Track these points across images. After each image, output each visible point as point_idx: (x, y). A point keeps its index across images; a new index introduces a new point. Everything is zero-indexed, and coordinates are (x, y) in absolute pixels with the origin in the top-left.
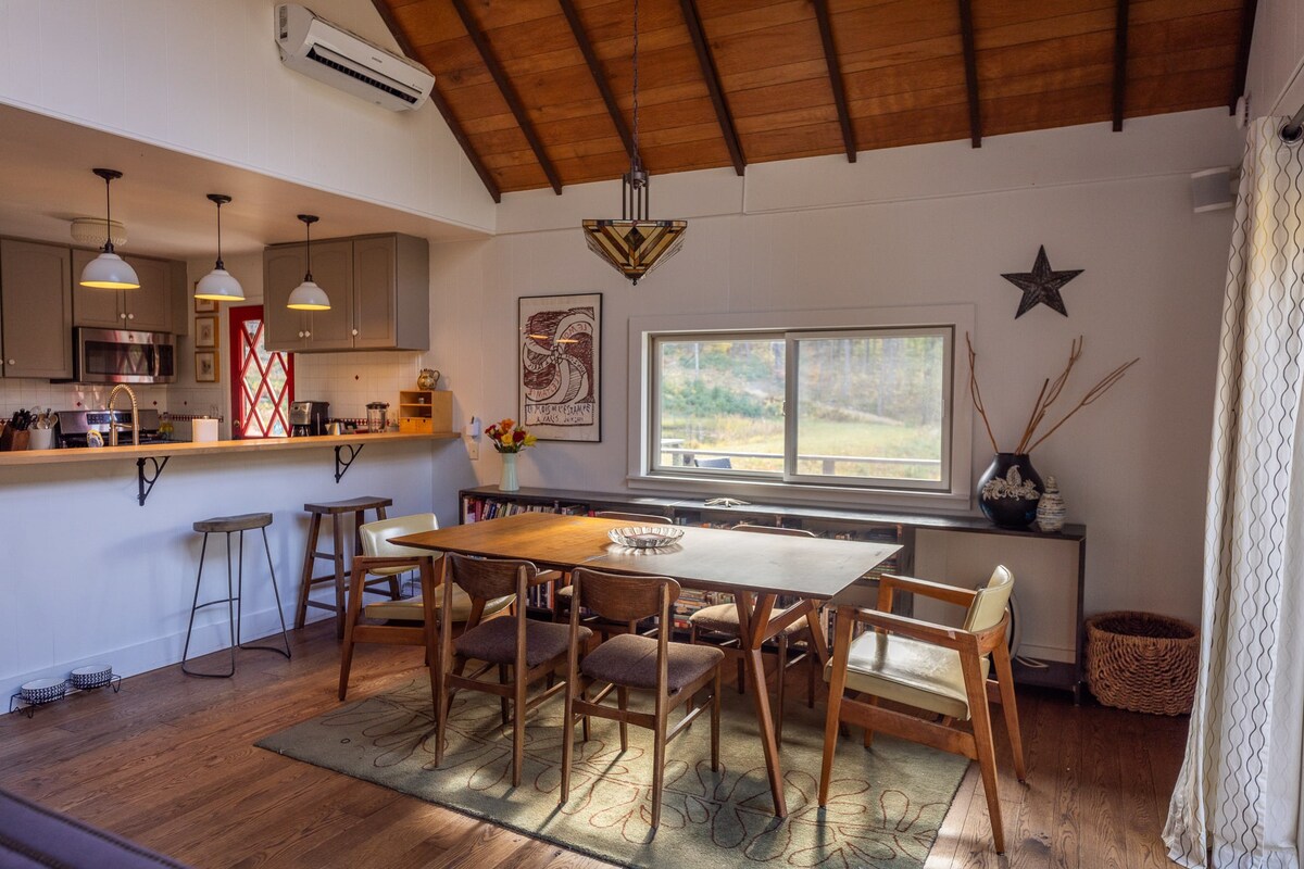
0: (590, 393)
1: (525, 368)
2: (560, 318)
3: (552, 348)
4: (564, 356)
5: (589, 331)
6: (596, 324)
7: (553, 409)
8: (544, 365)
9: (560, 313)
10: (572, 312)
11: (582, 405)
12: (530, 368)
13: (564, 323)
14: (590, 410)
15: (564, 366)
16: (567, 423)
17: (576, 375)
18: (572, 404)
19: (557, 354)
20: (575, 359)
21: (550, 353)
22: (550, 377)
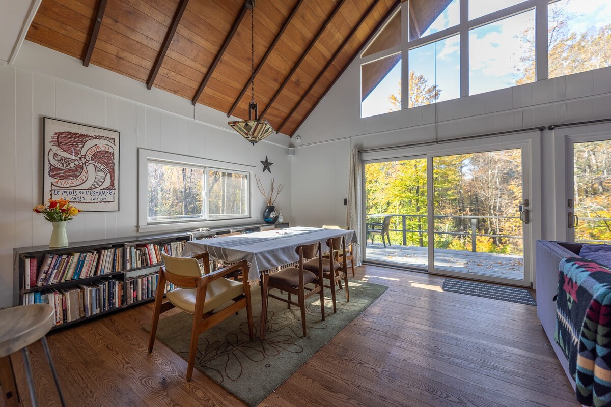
0: (112, 184)
1: (50, 165)
2: (87, 139)
3: (80, 156)
4: (91, 162)
5: (111, 150)
6: (116, 148)
7: (80, 193)
8: (72, 165)
9: (87, 136)
10: (96, 137)
11: (106, 191)
12: (57, 166)
13: (90, 143)
14: (112, 194)
15: (91, 168)
16: (93, 201)
17: (101, 175)
18: (97, 190)
19: (84, 160)
20: (100, 165)
21: (78, 159)
22: (78, 173)
